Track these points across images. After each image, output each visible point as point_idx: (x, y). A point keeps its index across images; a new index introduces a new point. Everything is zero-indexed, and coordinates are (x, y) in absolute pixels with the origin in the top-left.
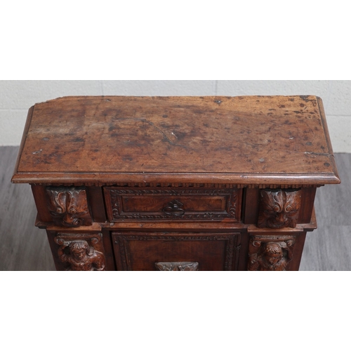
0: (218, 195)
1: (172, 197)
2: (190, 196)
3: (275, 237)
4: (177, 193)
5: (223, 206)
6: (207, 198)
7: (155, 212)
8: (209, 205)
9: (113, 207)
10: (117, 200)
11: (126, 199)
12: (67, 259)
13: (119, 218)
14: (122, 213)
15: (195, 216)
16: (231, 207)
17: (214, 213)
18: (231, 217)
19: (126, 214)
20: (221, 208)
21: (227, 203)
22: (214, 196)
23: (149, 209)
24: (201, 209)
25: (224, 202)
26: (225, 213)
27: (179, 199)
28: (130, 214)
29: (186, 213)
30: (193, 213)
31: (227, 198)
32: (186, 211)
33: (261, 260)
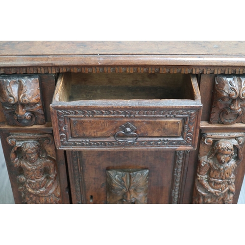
0: (175, 117)
1: (125, 120)
2: (145, 118)
3: (226, 134)
4: (131, 114)
5: (180, 131)
6: (163, 120)
7: (106, 137)
8: (164, 129)
9: (61, 131)
10: (65, 123)
11: (75, 121)
12: (20, 163)
13: (66, 145)
14: (71, 140)
15: (149, 142)
16: (188, 132)
17: (169, 139)
18: (187, 144)
19: (74, 140)
20: (177, 133)
21: (183, 127)
22: (170, 118)
23: (99, 134)
24: (156, 134)
25: (181, 126)
26: (181, 139)
27: (133, 122)
28: (80, 140)
29: (139, 139)
30: (147, 139)
31: (184, 120)
32: (140, 137)
33: (211, 162)
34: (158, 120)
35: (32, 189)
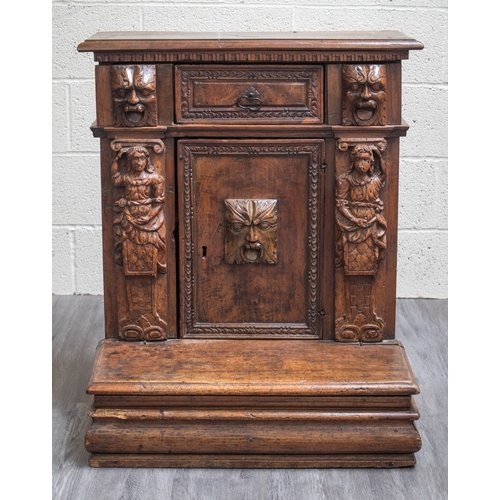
0: (298, 80)
2: (268, 81)
5: (304, 97)
6: (286, 84)
8: (288, 94)
9: (183, 98)
10: (188, 87)
12: (122, 178)
13: (187, 118)
14: (192, 109)
15: (274, 112)
16: (312, 99)
19: (196, 109)
20: (301, 101)
21: (307, 93)
22: (293, 81)
23: (222, 102)
25: (304, 92)
26: (306, 109)
28: (202, 110)
29: (263, 109)
30: (271, 109)
31: (307, 85)
32: (263, 106)
33: (350, 178)
34: (281, 84)
35: (133, 215)
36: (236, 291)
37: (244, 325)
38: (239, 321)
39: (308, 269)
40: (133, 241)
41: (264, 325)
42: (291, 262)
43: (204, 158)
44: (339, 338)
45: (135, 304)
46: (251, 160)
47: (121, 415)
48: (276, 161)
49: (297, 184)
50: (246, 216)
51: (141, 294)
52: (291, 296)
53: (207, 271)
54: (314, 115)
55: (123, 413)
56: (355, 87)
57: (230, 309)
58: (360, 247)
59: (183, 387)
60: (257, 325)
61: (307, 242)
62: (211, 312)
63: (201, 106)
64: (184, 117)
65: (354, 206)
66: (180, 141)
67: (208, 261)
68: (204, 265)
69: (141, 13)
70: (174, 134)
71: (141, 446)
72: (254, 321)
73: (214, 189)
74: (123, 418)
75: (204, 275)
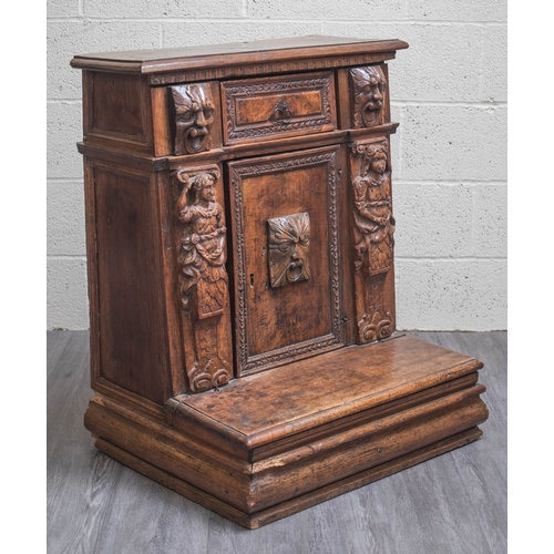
2: (293, 91)
5: (321, 106)
7: (264, 121)
8: (309, 104)
9: (229, 118)
10: (232, 105)
11: (239, 103)
13: (233, 138)
14: (236, 129)
15: (299, 124)
17: (314, 117)
19: (239, 128)
25: (321, 99)
26: (323, 116)
28: (243, 128)
29: (292, 121)
30: (298, 120)
32: (293, 117)
33: (368, 179)
34: (303, 93)
35: (208, 251)
36: (277, 314)
37: (286, 349)
38: (282, 346)
39: (331, 279)
40: (207, 279)
41: (303, 344)
42: (318, 274)
43: (249, 180)
44: (363, 340)
45: (202, 350)
46: (285, 175)
47: (277, 462)
48: (303, 172)
49: (320, 194)
50: (293, 233)
51: (208, 338)
52: (320, 309)
53: (255, 300)
54: (329, 122)
55: (277, 460)
56: (369, 88)
57: (274, 336)
58: (380, 246)
59: (323, 415)
60: (297, 346)
61: (329, 252)
62: (260, 342)
63: (243, 125)
64: (230, 138)
65: (373, 206)
66: (231, 163)
67: (256, 288)
68: (252, 295)
69: (161, 29)
70: (225, 157)
71: (297, 490)
72: (293, 343)
73: (257, 211)
74: (281, 464)
75: (253, 305)
